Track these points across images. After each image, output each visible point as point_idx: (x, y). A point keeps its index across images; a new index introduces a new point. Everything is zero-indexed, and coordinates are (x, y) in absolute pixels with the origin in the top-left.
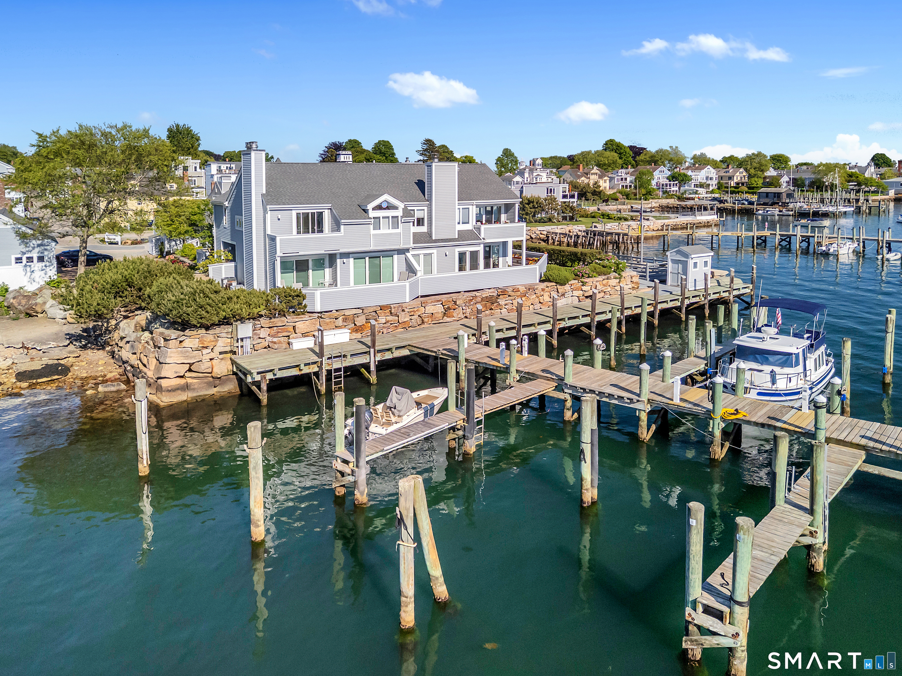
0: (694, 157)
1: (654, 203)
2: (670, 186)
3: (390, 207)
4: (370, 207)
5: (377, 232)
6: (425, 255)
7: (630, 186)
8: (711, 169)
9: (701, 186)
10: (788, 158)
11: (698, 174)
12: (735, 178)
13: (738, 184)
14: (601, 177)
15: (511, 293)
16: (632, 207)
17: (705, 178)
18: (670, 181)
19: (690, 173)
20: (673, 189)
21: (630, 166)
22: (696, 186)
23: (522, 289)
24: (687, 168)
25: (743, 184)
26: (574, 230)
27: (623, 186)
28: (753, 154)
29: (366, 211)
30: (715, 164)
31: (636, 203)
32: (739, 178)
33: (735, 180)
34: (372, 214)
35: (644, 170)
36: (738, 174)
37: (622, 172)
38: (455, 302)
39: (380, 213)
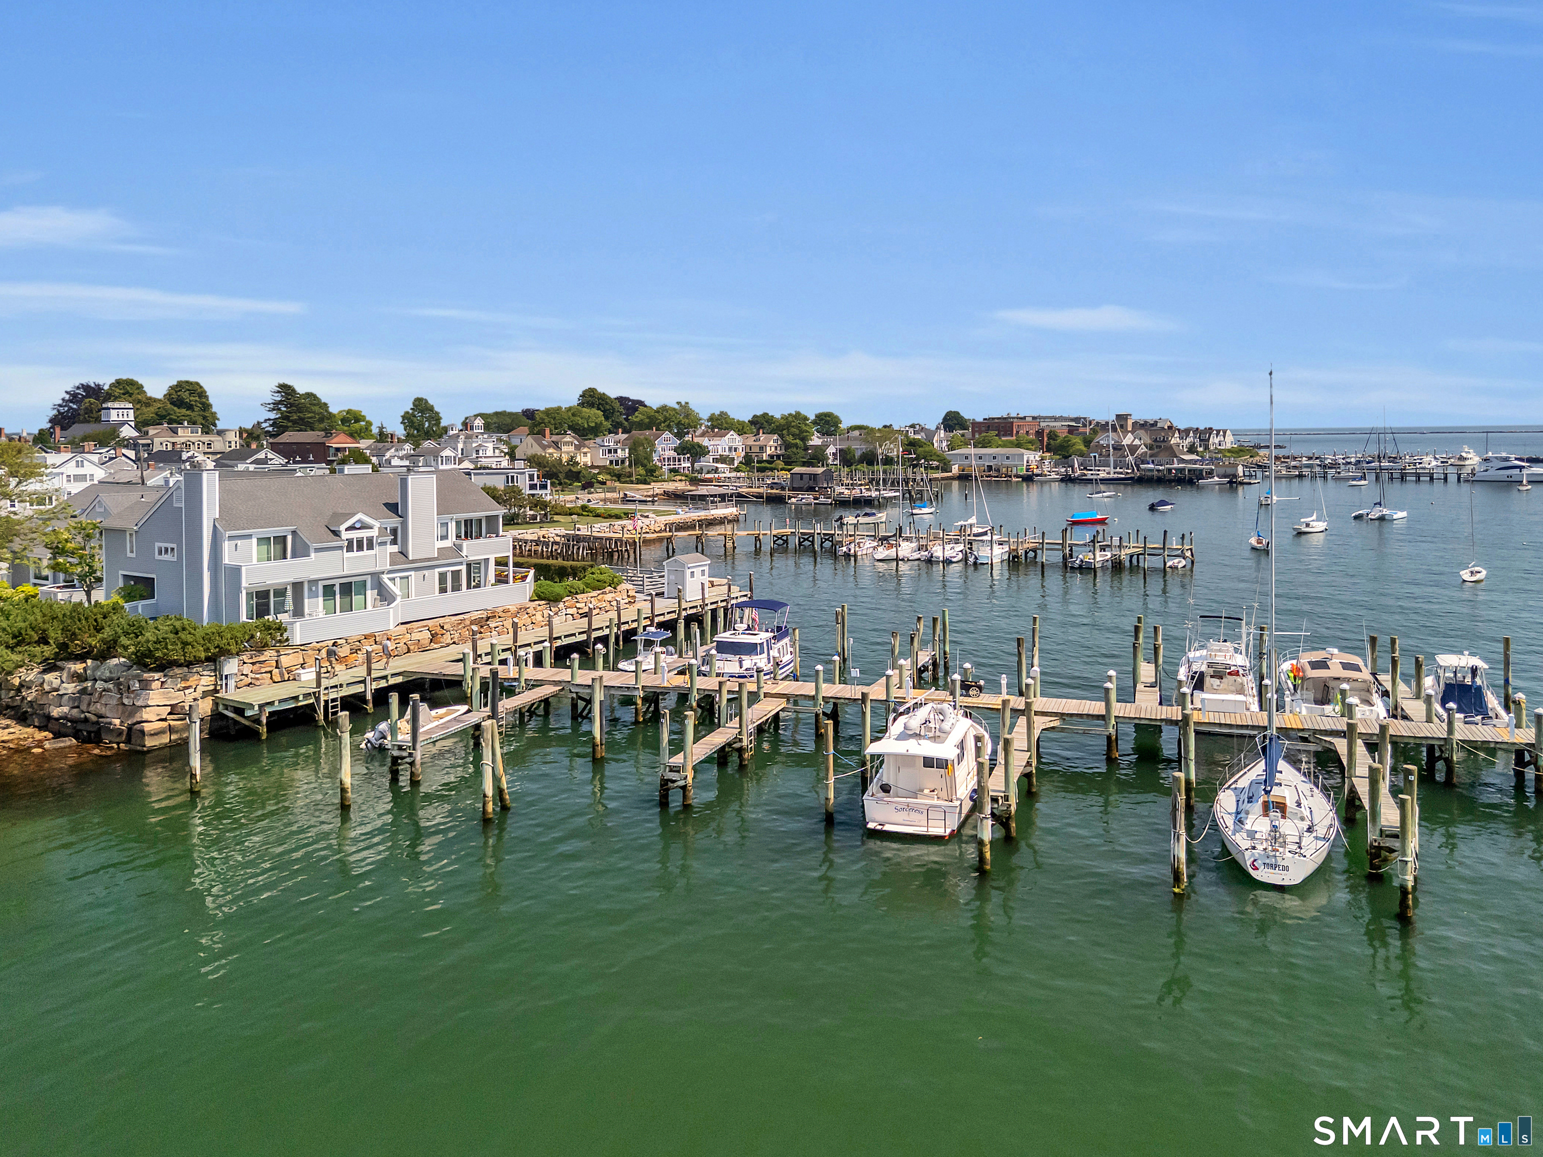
0: (711, 419)
1: (657, 488)
2: (679, 460)
3: (365, 526)
4: (342, 528)
5: (350, 554)
6: (401, 578)
7: (623, 462)
8: (736, 436)
9: (722, 459)
10: (837, 417)
11: (717, 443)
12: (768, 448)
13: (771, 456)
14: (578, 448)
15: (501, 614)
16: (625, 495)
17: (727, 449)
18: (678, 454)
19: (705, 442)
20: (683, 465)
21: (620, 430)
22: (716, 460)
23: (513, 609)
24: (703, 435)
25: (778, 457)
26: (550, 535)
27: (611, 462)
28: (790, 415)
29: (336, 534)
30: (741, 429)
31: (631, 489)
32: (773, 449)
33: (769, 452)
34: (345, 535)
35: (642, 437)
36: (771, 443)
37: (610, 441)
38: (442, 627)
39: (355, 535)
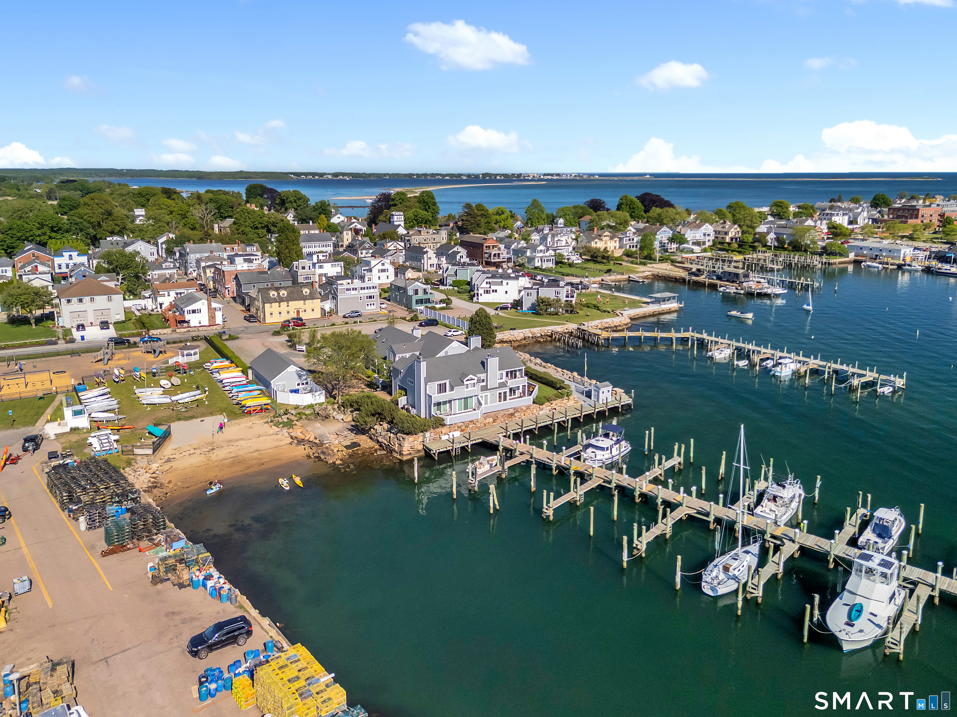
3: (472, 379)
5: (467, 390)
6: (485, 396)
7: (636, 246)
8: (709, 226)
9: (697, 243)
11: (696, 232)
13: (732, 239)
14: (611, 239)
15: (520, 410)
17: (702, 236)
19: (688, 231)
22: (693, 243)
27: (630, 247)
29: (463, 382)
32: (733, 234)
33: (730, 235)
34: (466, 383)
36: (733, 230)
38: (497, 416)
39: (468, 382)
